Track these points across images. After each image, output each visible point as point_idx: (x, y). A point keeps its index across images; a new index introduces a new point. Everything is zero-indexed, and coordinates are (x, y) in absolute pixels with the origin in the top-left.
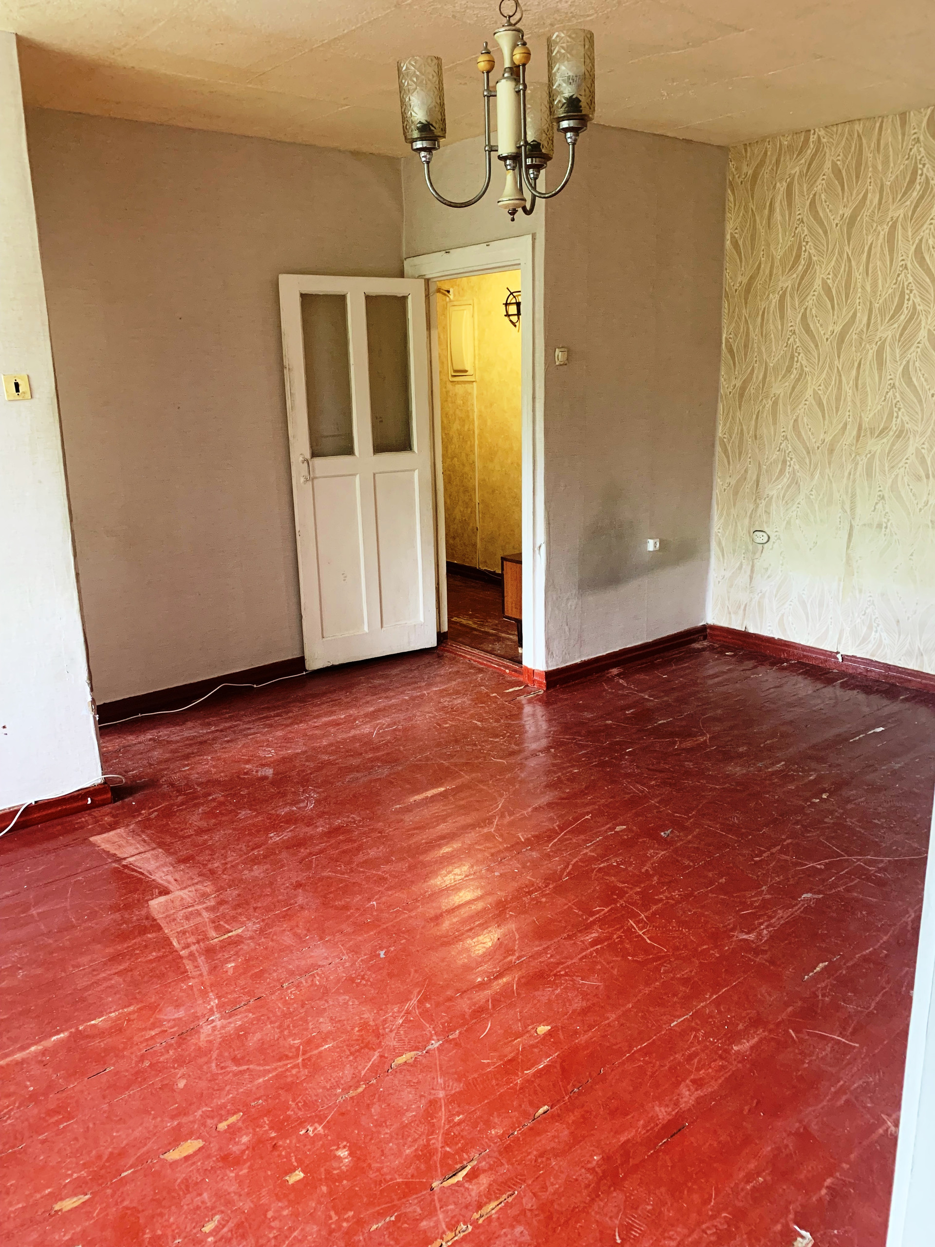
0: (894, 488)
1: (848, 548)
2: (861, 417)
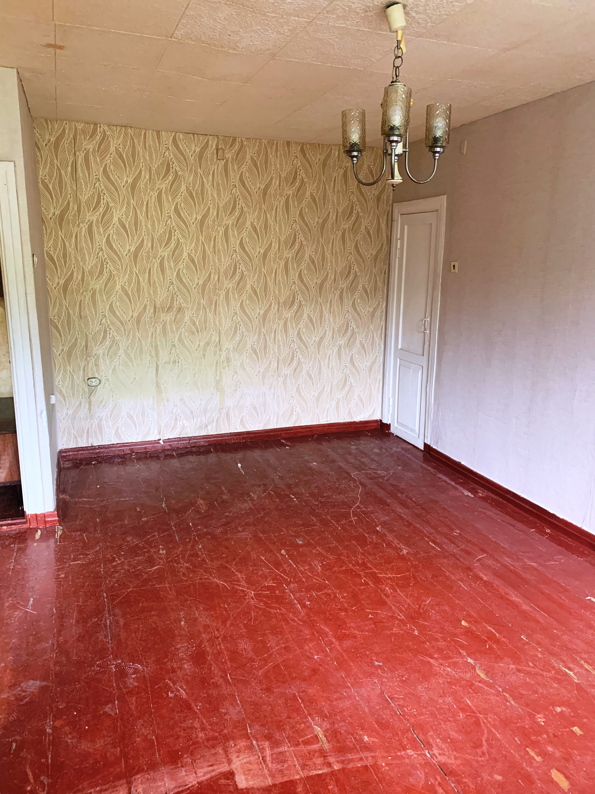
0: (180, 340)
1: (157, 377)
2: (155, 301)
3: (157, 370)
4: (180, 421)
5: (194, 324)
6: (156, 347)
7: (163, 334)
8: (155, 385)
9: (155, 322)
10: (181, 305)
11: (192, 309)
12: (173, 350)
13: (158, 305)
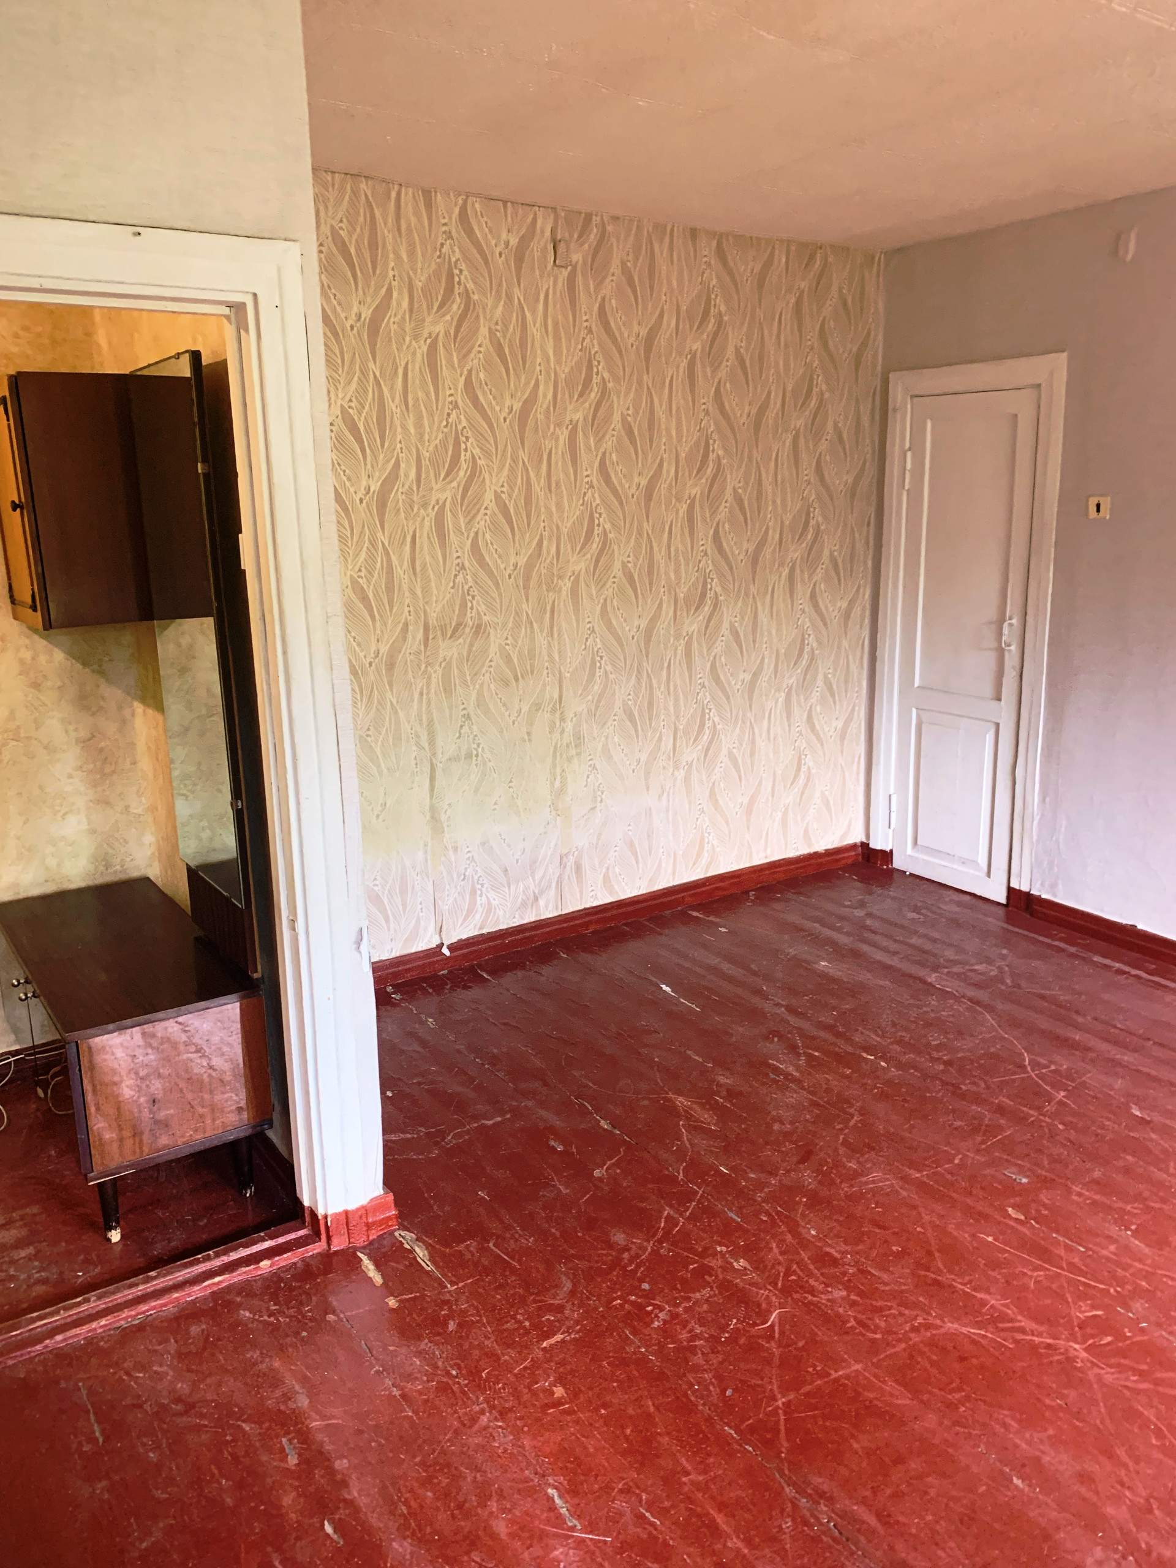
0: (480, 703)
1: (432, 796)
2: (425, 612)
3: (432, 778)
4: (481, 896)
5: (509, 660)
6: (431, 723)
7: (445, 690)
8: (428, 815)
9: (428, 664)
10: (480, 618)
11: (505, 624)
12: (466, 729)
13: (433, 622)
